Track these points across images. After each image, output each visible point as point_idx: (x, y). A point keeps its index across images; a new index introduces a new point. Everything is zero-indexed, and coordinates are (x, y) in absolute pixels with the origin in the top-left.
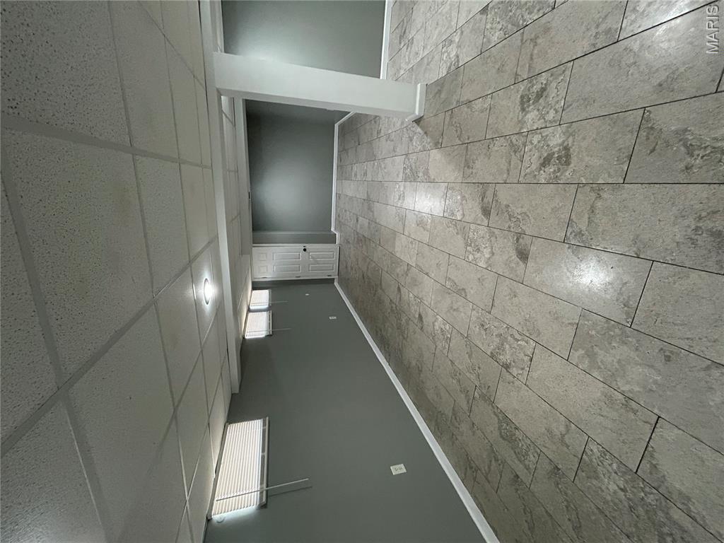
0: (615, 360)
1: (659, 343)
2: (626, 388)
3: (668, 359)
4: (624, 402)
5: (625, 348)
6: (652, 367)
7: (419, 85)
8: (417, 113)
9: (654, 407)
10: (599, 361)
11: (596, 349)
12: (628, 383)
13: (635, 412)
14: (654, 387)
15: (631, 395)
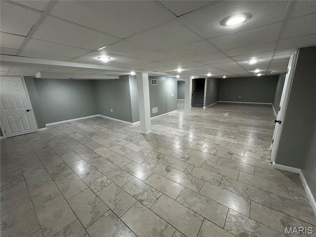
0: (193, 201)
1: (206, 198)
2: (195, 209)
3: (208, 201)
4: (194, 214)
5: (196, 198)
6: (203, 203)
7: (151, 130)
8: (147, 133)
9: (203, 215)
10: (187, 201)
11: (187, 198)
12: (196, 208)
13: (197, 217)
14: (203, 209)
15: (196, 211)
